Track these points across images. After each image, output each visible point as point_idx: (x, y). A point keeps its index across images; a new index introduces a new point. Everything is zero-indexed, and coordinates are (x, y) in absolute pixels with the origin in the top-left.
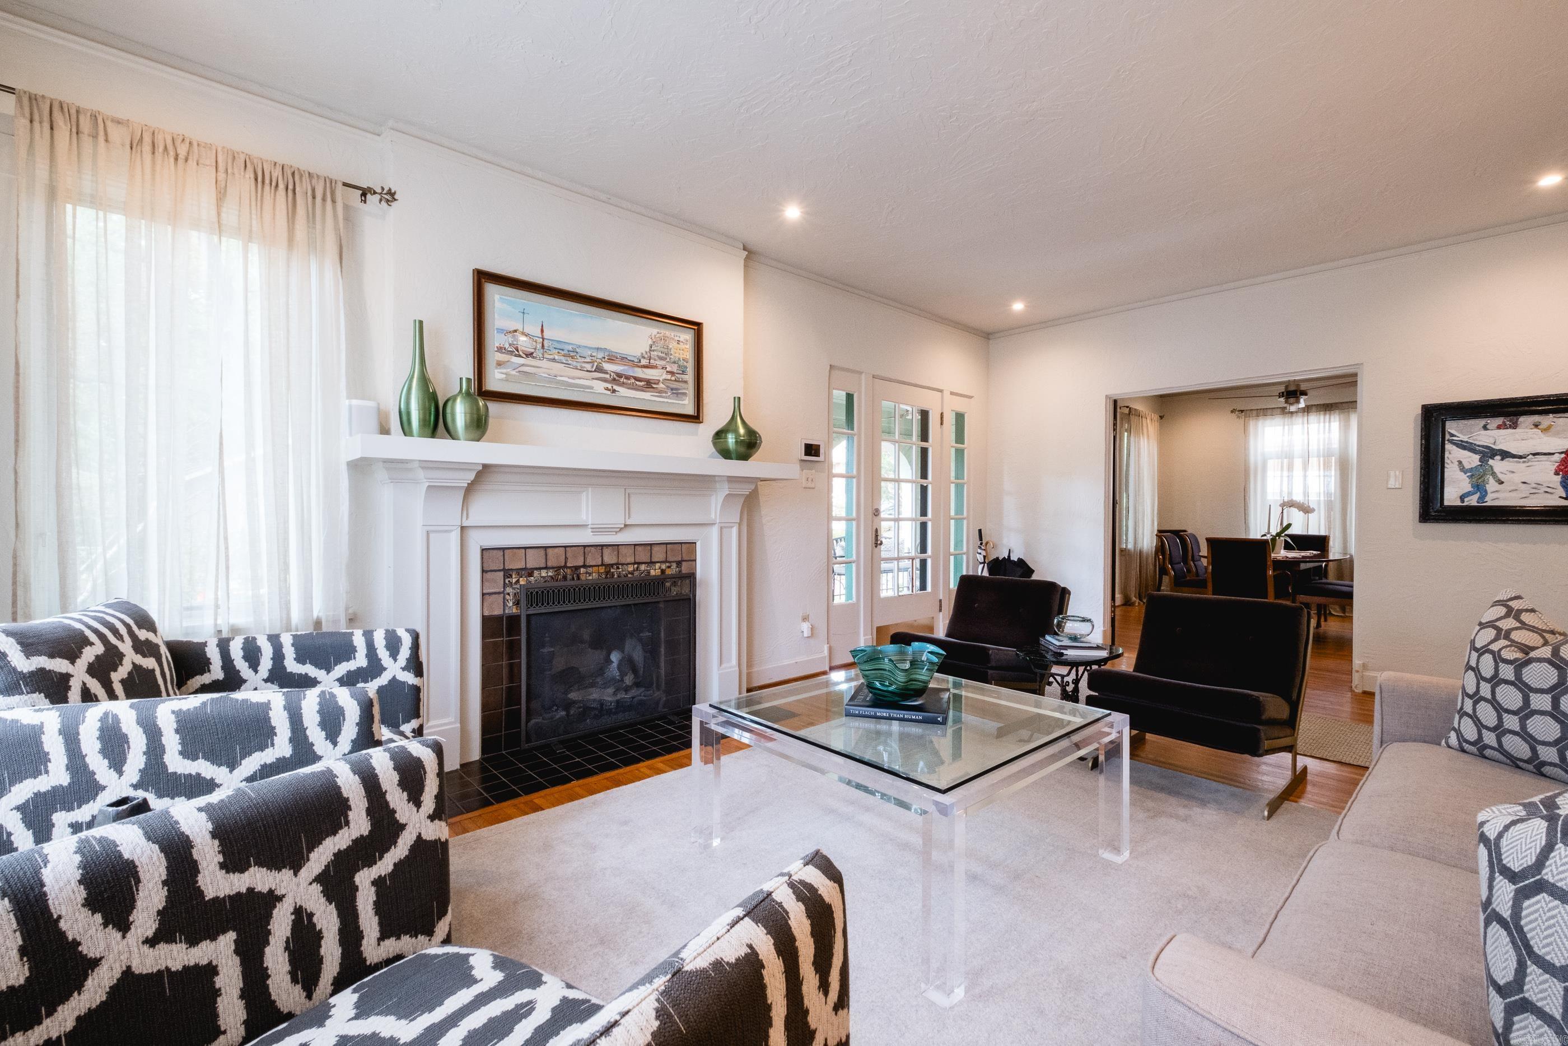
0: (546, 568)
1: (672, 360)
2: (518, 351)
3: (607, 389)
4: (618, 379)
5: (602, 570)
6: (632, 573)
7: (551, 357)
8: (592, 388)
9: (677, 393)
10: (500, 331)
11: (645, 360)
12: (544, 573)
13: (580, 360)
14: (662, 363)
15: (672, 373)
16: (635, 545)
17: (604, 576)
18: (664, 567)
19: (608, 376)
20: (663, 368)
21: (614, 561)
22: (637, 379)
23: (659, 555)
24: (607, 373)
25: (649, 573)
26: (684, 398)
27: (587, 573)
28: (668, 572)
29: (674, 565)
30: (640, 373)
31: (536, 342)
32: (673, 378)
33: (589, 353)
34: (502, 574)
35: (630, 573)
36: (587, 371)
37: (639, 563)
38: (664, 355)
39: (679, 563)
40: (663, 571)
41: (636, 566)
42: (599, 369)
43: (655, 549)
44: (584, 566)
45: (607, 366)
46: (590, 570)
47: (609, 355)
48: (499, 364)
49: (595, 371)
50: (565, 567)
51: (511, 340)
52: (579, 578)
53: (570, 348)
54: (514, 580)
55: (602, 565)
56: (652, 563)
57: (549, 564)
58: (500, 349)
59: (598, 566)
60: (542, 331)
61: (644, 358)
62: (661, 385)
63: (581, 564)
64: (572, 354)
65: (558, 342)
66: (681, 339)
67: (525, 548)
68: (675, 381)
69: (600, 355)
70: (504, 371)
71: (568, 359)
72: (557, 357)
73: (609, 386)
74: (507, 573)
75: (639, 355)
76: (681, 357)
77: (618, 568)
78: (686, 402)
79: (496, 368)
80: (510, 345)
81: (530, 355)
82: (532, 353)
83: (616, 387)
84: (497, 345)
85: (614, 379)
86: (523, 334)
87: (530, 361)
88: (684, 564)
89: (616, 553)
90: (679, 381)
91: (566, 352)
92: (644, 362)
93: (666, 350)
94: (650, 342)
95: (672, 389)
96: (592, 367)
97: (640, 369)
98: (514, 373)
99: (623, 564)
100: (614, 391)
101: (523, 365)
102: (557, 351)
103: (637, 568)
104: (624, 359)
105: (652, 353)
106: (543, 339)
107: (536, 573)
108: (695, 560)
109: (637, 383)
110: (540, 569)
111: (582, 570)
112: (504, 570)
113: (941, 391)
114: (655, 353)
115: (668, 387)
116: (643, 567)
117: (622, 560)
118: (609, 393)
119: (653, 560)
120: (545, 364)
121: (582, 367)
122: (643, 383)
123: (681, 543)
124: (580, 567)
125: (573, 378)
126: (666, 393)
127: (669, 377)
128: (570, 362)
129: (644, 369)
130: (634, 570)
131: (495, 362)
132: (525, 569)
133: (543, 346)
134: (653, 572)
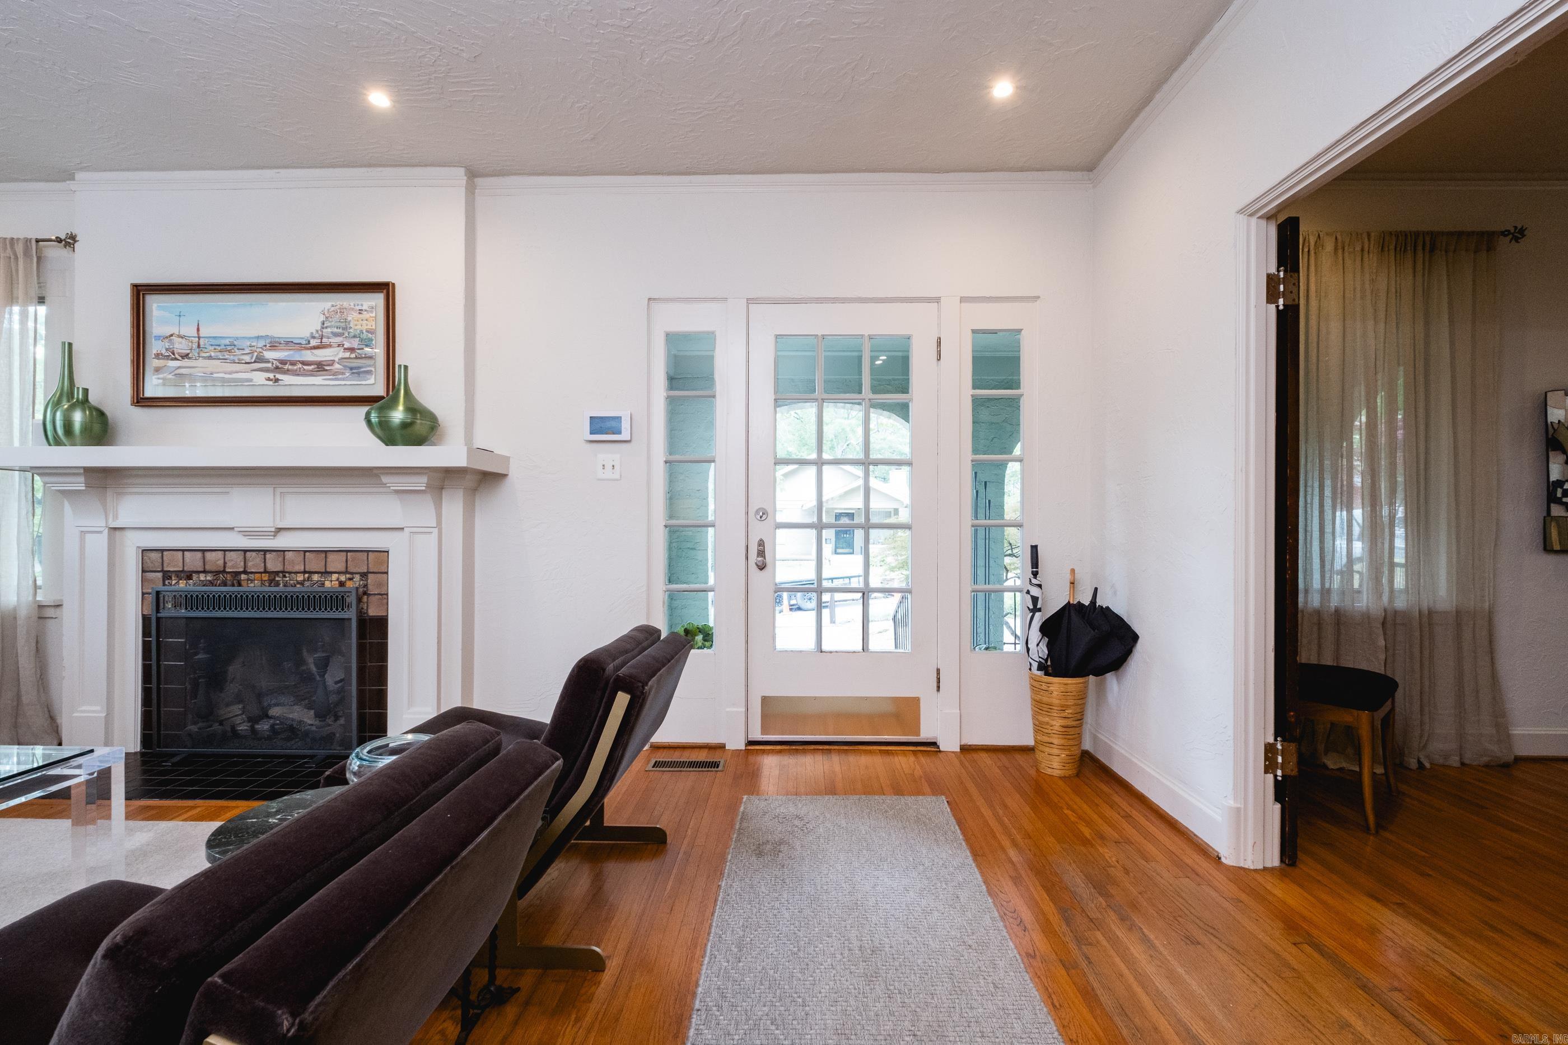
0: (204, 572)
1: (352, 334)
2: (174, 354)
3: (269, 379)
4: (281, 367)
5: (265, 577)
6: (302, 583)
7: (207, 355)
8: (251, 380)
9: (357, 372)
10: (157, 338)
11: (316, 340)
12: (202, 577)
13: (238, 352)
14: (339, 340)
15: (352, 350)
16: (305, 552)
17: (267, 584)
18: (343, 578)
19: (269, 365)
20: (339, 346)
21: (279, 568)
22: (304, 363)
23: (336, 563)
24: (268, 362)
25: (324, 584)
26: (368, 376)
27: (248, 580)
28: (350, 584)
29: (357, 578)
30: (309, 356)
31: (192, 342)
32: (353, 356)
33: (248, 343)
34: (160, 575)
35: (298, 583)
36: (246, 363)
37: (311, 573)
38: (340, 331)
39: (364, 575)
40: (342, 584)
41: (307, 575)
42: (260, 359)
43: (331, 557)
44: (245, 572)
45: (269, 355)
46: (252, 576)
47: (271, 342)
48: (157, 370)
49: (255, 362)
50: (224, 572)
51: (167, 345)
52: (240, 585)
53: (227, 342)
54: (174, 582)
55: (265, 572)
56: (327, 573)
57: (208, 568)
58: (158, 356)
59: (261, 573)
60: (198, 330)
61: (314, 337)
62: (337, 366)
63: (242, 570)
64: (229, 348)
65: (215, 338)
66: (364, 308)
67: (183, 551)
68: (356, 358)
69: (261, 344)
70: (161, 376)
71: (225, 353)
72: (213, 354)
73: (271, 376)
74: (167, 575)
75: (308, 335)
76: (364, 328)
77: (285, 576)
78: (372, 381)
79: (154, 374)
80: (167, 350)
81: (186, 356)
82: (188, 354)
83: (278, 376)
84: (155, 352)
85: (277, 368)
86: (180, 336)
87: (186, 362)
88: (370, 576)
89: (281, 559)
90: (361, 358)
91: (223, 347)
92: (314, 343)
93: (343, 325)
94: (322, 318)
95: (351, 369)
96: (252, 358)
97: (308, 352)
98: (170, 376)
99: (290, 573)
100: (277, 380)
101: (179, 368)
102: (213, 347)
103: (308, 578)
104: (289, 343)
105: (324, 330)
106: (199, 338)
107: (195, 576)
108: (387, 573)
109: (306, 367)
110: (198, 572)
111: (243, 577)
112: (162, 571)
113: (937, 300)
114: (329, 330)
115: (345, 366)
116: (316, 577)
117: (288, 568)
118: (271, 383)
119: (328, 570)
120: (201, 362)
121: (239, 359)
122: (313, 367)
123: (368, 552)
124: (240, 573)
125: (230, 373)
126: (343, 374)
127: (347, 354)
128: (227, 357)
129: (314, 351)
130: (304, 580)
131: (153, 368)
132: (183, 571)
133: (199, 346)
134: (328, 584)
